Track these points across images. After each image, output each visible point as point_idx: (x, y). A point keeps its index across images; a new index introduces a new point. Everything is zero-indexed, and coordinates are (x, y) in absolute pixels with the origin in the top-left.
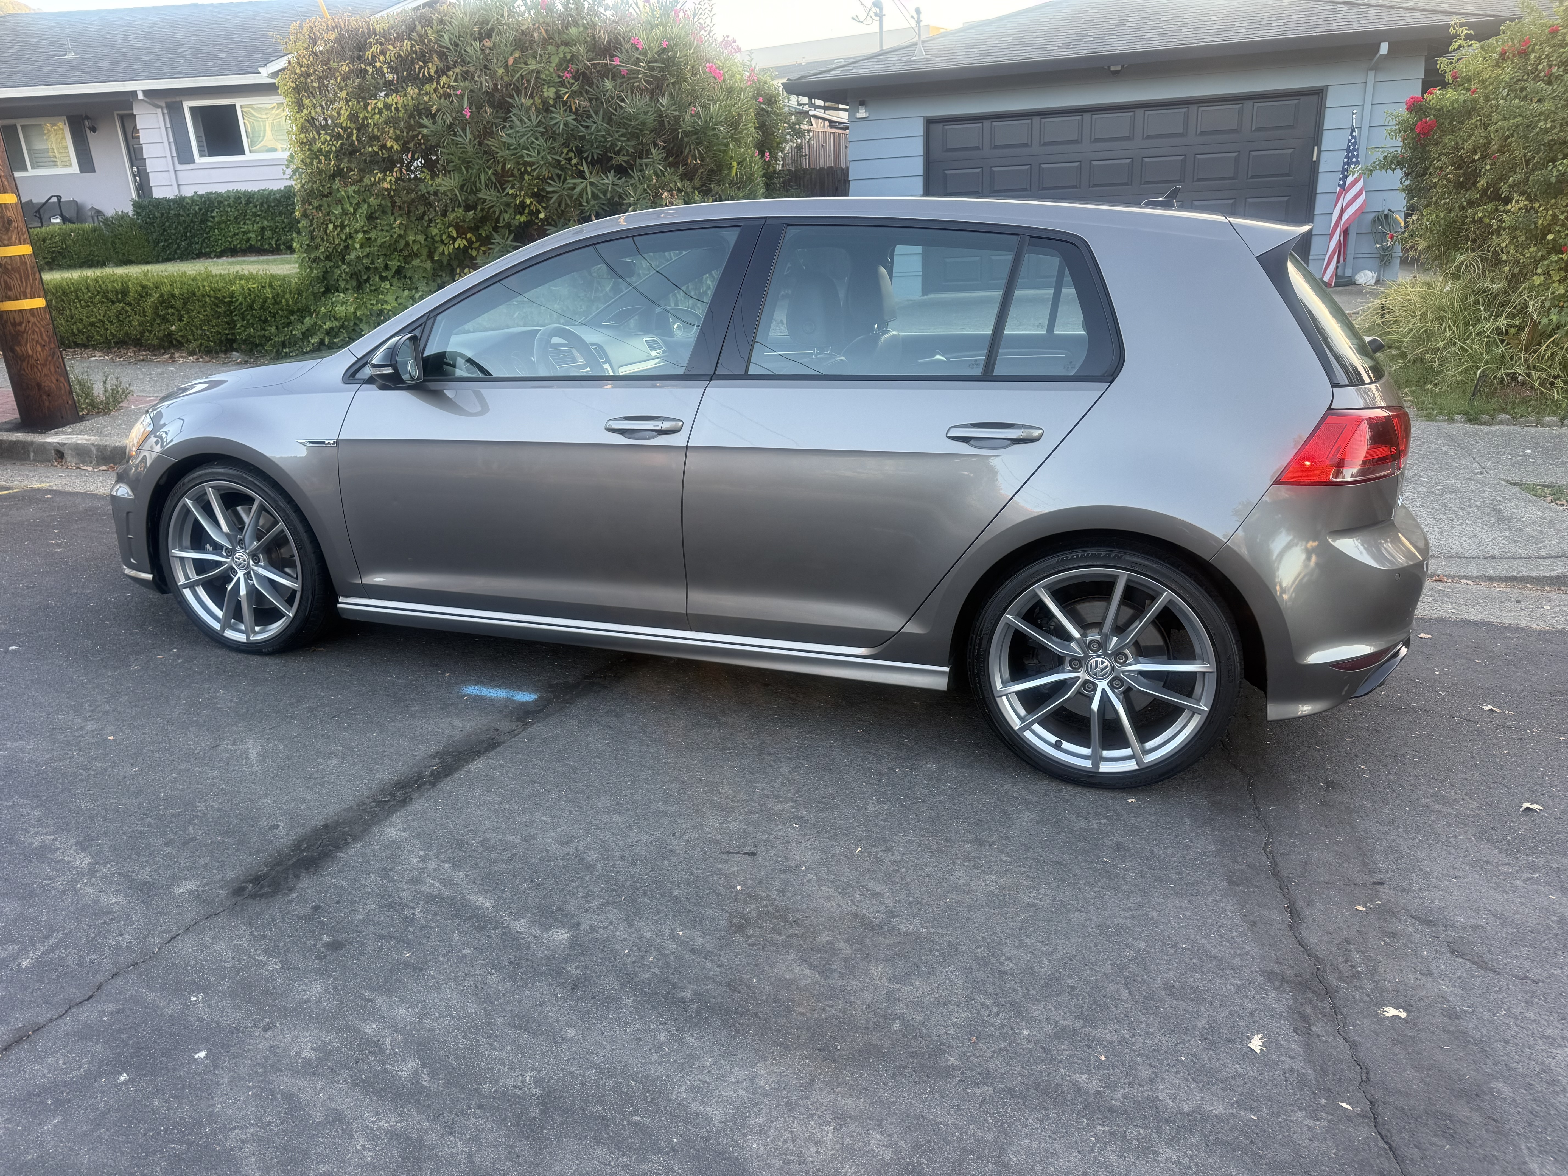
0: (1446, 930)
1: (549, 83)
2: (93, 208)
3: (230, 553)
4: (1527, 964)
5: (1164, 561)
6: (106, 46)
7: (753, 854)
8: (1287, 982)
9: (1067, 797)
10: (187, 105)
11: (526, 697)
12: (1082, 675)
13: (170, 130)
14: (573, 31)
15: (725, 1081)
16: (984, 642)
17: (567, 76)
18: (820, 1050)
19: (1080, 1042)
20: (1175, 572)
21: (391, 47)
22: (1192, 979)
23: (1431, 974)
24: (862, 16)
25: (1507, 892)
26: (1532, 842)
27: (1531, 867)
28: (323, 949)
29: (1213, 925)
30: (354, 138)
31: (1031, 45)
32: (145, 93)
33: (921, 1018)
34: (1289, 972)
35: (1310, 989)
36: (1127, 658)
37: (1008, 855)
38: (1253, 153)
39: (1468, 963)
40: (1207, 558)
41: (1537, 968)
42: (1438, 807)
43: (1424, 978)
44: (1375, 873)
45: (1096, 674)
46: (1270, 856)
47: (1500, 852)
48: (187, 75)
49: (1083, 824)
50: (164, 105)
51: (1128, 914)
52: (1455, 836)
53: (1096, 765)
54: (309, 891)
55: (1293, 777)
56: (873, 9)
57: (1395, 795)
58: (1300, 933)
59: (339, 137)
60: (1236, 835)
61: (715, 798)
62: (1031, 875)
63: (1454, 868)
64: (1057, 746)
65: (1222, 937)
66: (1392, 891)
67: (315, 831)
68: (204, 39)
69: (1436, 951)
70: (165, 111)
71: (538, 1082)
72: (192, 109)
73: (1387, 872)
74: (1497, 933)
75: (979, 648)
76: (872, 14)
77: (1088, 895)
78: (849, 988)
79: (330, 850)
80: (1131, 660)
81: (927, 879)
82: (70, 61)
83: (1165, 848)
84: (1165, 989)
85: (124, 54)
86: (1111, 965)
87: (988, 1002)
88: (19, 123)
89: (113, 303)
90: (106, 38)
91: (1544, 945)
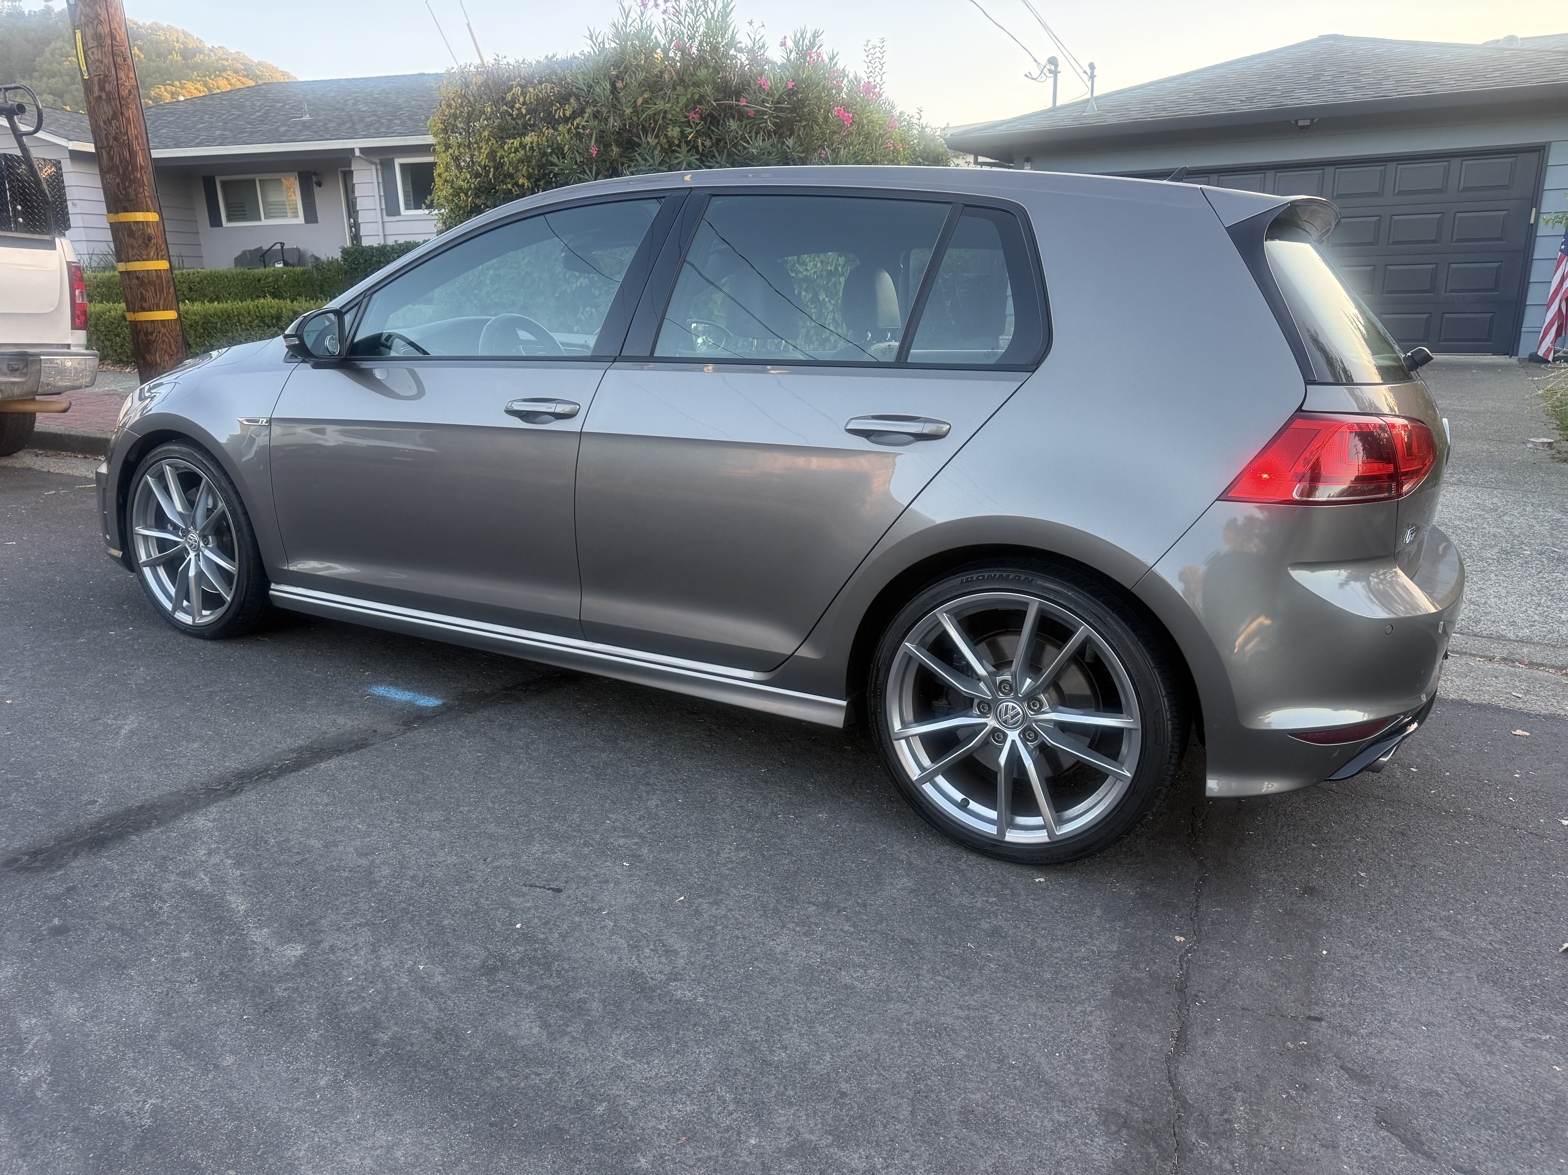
0: (1382, 1091)
1: (674, 123)
2: (313, 255)
3: (186, 533)
4: (1482, 1153)
5: (1082, 588)
6: (337, 109)
7: (559, 890)
8: (1128, 1128)
9: (963, 867)
10: (398, 161)
11: (429, 702)
12: (991, 722)
13: (381, 185)
14: (702, 73)
15: (358, 1145)
16: (882, 674)
17: (694, 117)
18: (491, 1125)
19: (815, 1164)
20: (1094, 602)
21: (531, 90)
22: (1002, 1106)
23: (1335, 1147)
24: (1036, 73)
25: (1493, 1053)
26: (1558, 993)
27: (1542, 1025)
28: (45, 932)
29: (1065, 1041)
30: (491, 176)
31: (1212, 100)
32: (362, 150)
33: (635, 1104)
34: (1138, 1115)
35: (1155, 1141)
36: (1041, 706)
37: (854, 925)
38: (1459, 215)
39: (1394, 1139)
40: (1128, 586)
41: (1494, 1161)
42: (1445, 934)
43: (1322, 1150)
44: (1316, 1004)
45: (1006, 722)
46: (1185, 966)
47: (1506, 1001)
48: (400, 134)
49: (965, 900)
50: (378, 161)
51: (962, 1014)
52: (1451, 973)
53: (1001, 832)
54: (77, 871)
55: (1264, 876)
56: (1048, 67)
57: (1391, 912)
58: (1177, 1068)
59: (477, 175)
60: (1153, 936)
61: (557, 825)
62: (868, 952)
63: (1431, 1012)
64: (963, 806)
65: (1069, 1058)
66: (1330, 1031)
67: (128, 811)
68: (422, 103)
69: (1356, 1117)
70: (379, 167)
71: (156, 1111)
72: (402, 166)
73: (1334, 1006)
74: (1454, 1106)
75: (876, 680)
76: (1045, 71)
77: (924, 984)
78: (571, 1057)
79: (128, 832)
80: (1046, 708)
81: (741, 941)
82: (304, 122)
83: (1053, 940)
84: (960, 1113)
85: (351, 116)
86: (908, 1073)
87: (728, 1097)
88: (258, 177)
89: (269, 327)
90: (339, 102)
91: (1518, 1131)
